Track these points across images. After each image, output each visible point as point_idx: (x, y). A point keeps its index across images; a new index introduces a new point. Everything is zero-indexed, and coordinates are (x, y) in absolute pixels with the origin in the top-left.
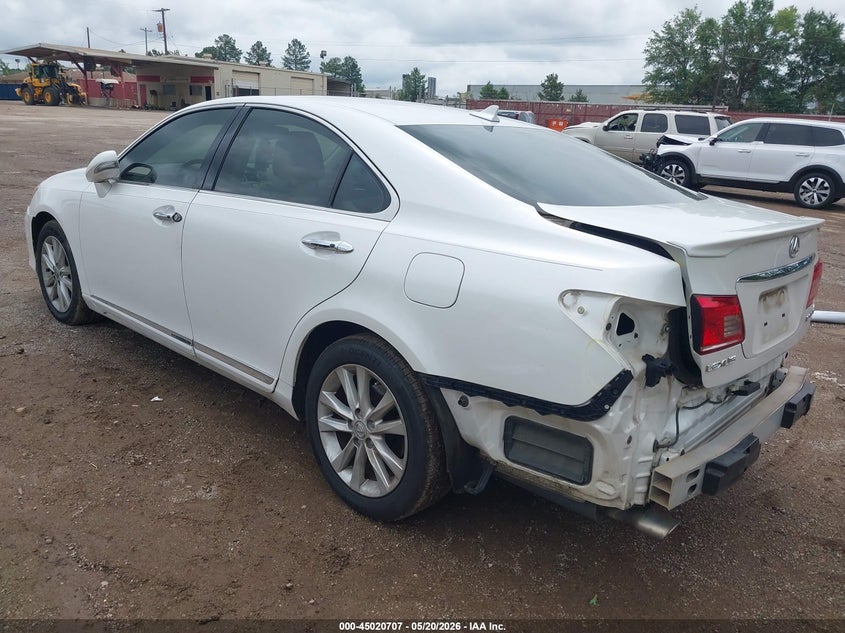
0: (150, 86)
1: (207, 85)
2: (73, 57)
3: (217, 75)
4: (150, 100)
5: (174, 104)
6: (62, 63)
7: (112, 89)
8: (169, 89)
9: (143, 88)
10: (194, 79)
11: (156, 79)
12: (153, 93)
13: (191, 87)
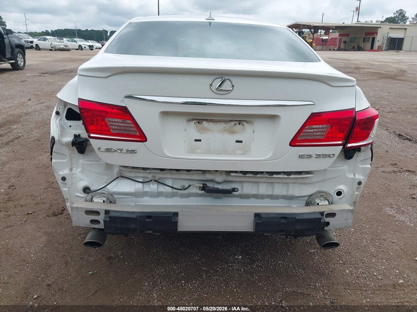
0: (344, 39)
1: (373, 36)
2: (309, 27)
3: (379, 31)
4: (342, 46)
5: (354, 47)
6: (304, 30)
7: (326, 42)
8: (353, 40)
9: (340, 40)
10: (367, 34)
11: (347, 35)
12: (345, 42)
13: (364, 38)
